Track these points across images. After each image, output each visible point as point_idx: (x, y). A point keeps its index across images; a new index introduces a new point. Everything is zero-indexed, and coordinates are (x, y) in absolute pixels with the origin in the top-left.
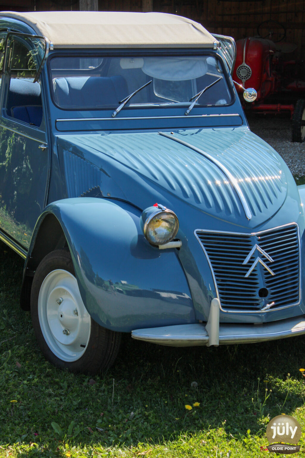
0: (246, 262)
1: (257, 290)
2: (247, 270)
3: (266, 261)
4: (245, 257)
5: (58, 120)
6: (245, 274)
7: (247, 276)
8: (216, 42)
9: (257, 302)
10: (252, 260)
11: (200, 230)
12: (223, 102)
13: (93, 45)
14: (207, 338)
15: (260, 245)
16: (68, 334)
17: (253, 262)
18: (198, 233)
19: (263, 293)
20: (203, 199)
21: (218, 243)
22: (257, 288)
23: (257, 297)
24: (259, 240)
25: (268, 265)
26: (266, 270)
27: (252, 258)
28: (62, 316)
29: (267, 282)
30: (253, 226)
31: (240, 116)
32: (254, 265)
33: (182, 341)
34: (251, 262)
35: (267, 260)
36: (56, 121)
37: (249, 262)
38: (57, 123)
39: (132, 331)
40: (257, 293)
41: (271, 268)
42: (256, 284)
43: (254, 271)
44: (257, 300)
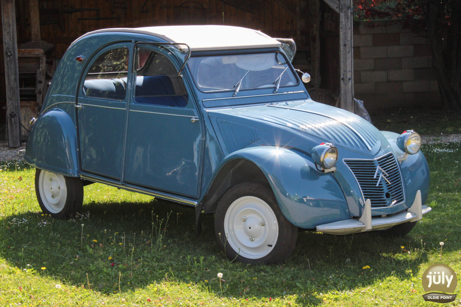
0: (375, 177)
1: (384, 194)
2: (377, 182)
3: (385, 175)
4: (374, 174)
5: (203, 100)
6: (376, 185)
7: (377, 185)
8: (280, 43)
9: (385, 201)
10: (378, 175)
11: (345, 159)
12: (291, 84)
14: (364, 226)
15: (380, 165)
16: (253, 241)
17: (379, 177)
18: (345, 161)
19: (388, 195)
20: (341, 140)
21: (356, 166)
22: (383, 192)
23: (385, 198)
24: (379, 163)
27: (378, 174)
28: (250, 228)
29: (389, 189)
30: (374, 155)
31: (305, 92)
32: (380, 178)
34: (378, 177)
37: (377, 177)
38: (203, 102)
39: (317, 227)
40: (384, 196)
42: (383, 190)
43: (380, 182)
44: (385, 200)
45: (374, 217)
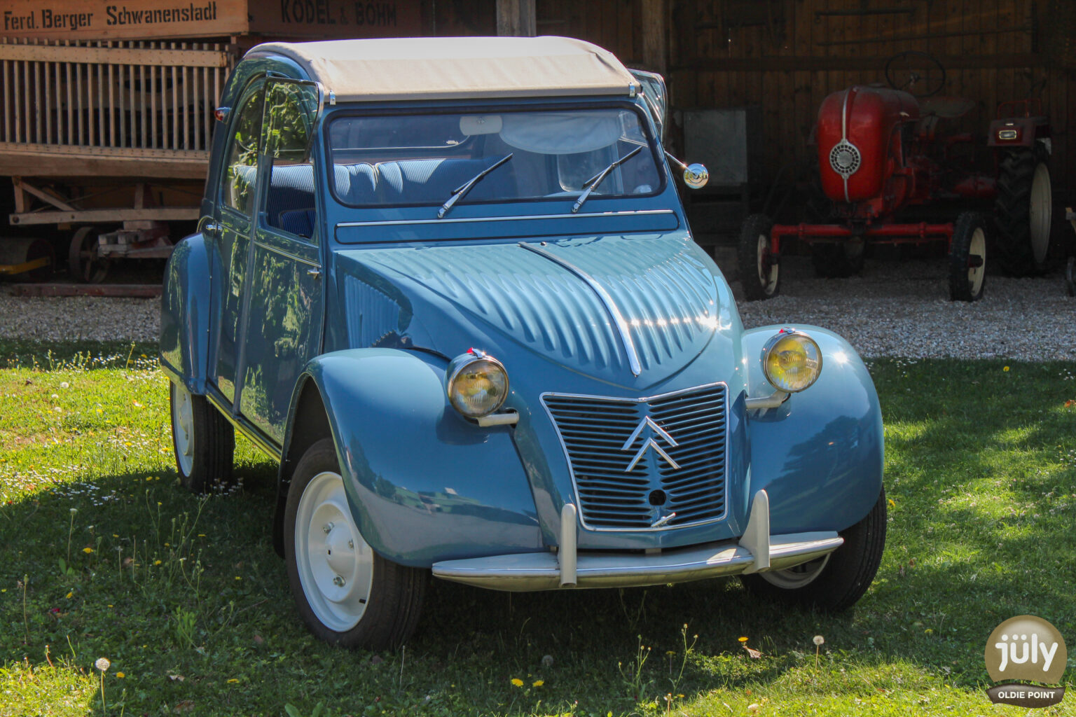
0: (627, 447)
1: (647, 493)
2: (630, 460)
3: (663, 444)
4: (626, 439)
5: (339, 225)
6: (626, 467)
7: (629, 469)
8: (636, 83)
9: (647, 514)
10: (639, 443)
11: (549, 394)
12: (645, 189)
13: (407, 95)
14: (557, 573)
15: (653, 417)
16: (341, 585)
17: (640, 446)
18: (546, 399)
19: (658, 498)
20: (560, 344)
21: (583, 415)
22: (646, 490)
23: (647, 505)
24: (652, 410)
25: (667, 451)
26: (662, 459)
27: (638, 439)
28: (329, 552)
29: (665, 481)
30: (643, 386)
31: (674, 213)
32: (642, 451)
33: (515, 577)
34: (637, 446)
35: (666, 444)
36: (336, 227)
37: (633, 446)
38: (338, 230)
39: (434, 565)
40: (646, 499)
41: (673, 457)
42: (645, 482)
43: (641, 460)
44: (647, 510)
45: (584, 552)
